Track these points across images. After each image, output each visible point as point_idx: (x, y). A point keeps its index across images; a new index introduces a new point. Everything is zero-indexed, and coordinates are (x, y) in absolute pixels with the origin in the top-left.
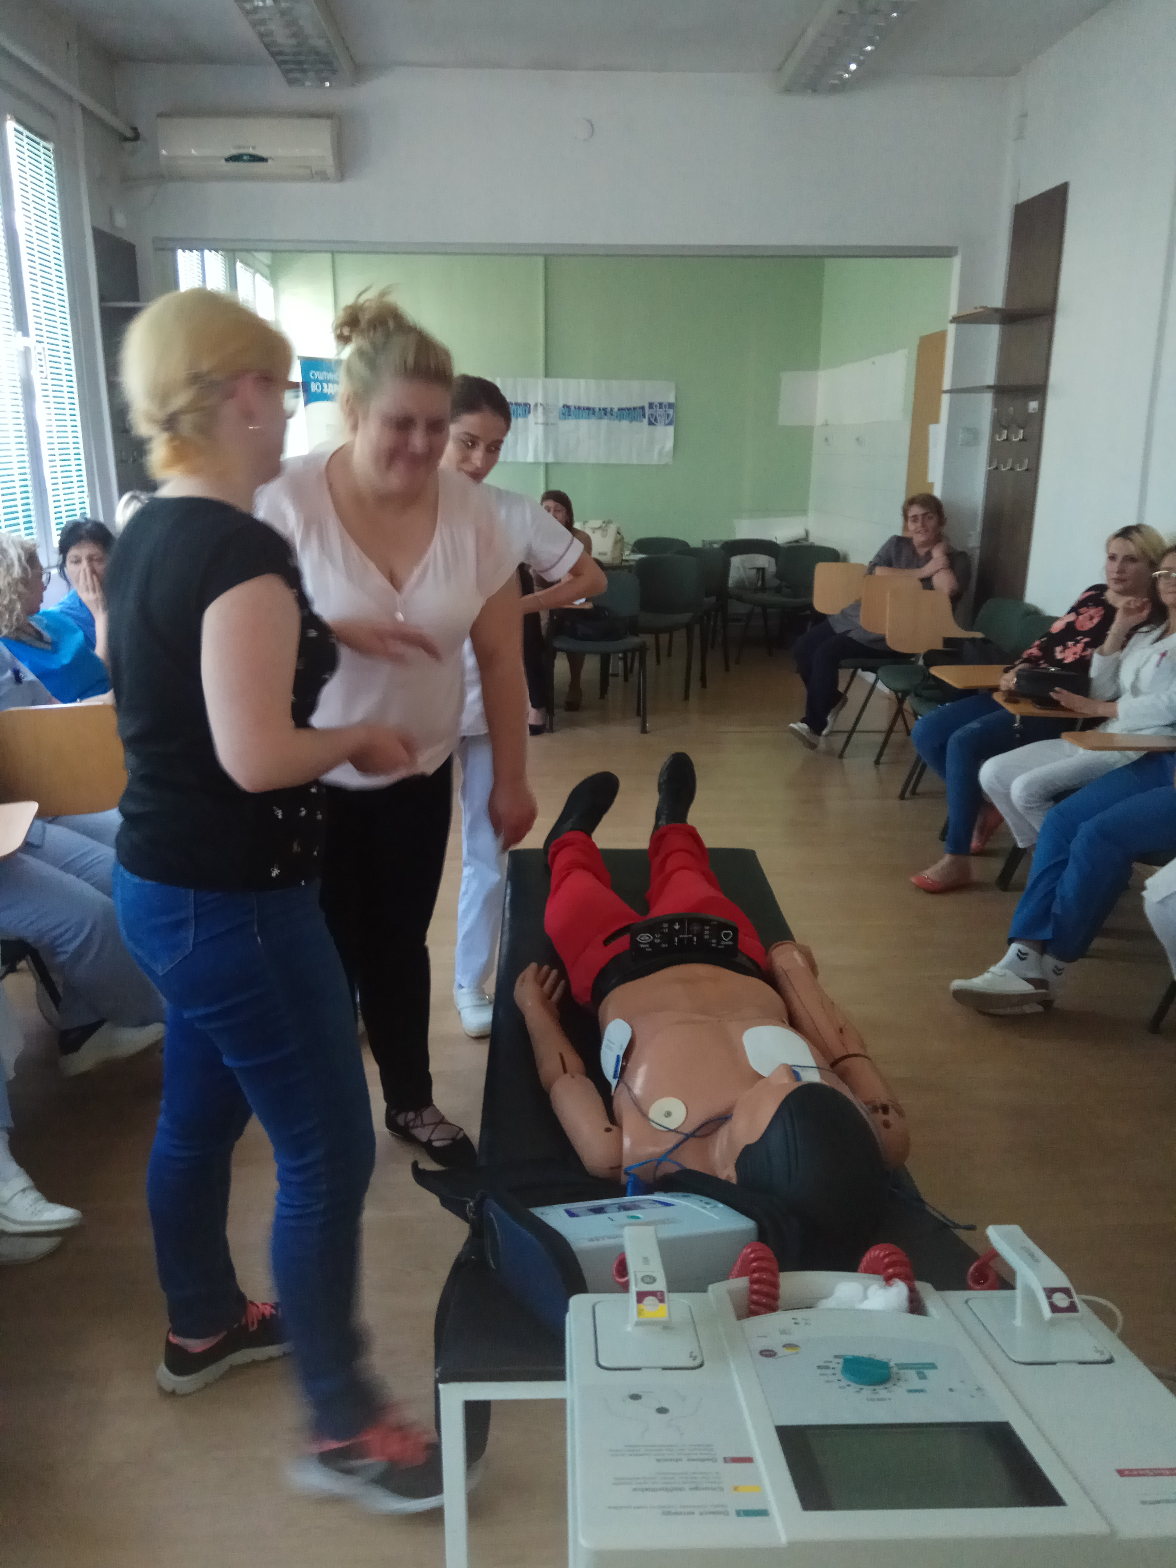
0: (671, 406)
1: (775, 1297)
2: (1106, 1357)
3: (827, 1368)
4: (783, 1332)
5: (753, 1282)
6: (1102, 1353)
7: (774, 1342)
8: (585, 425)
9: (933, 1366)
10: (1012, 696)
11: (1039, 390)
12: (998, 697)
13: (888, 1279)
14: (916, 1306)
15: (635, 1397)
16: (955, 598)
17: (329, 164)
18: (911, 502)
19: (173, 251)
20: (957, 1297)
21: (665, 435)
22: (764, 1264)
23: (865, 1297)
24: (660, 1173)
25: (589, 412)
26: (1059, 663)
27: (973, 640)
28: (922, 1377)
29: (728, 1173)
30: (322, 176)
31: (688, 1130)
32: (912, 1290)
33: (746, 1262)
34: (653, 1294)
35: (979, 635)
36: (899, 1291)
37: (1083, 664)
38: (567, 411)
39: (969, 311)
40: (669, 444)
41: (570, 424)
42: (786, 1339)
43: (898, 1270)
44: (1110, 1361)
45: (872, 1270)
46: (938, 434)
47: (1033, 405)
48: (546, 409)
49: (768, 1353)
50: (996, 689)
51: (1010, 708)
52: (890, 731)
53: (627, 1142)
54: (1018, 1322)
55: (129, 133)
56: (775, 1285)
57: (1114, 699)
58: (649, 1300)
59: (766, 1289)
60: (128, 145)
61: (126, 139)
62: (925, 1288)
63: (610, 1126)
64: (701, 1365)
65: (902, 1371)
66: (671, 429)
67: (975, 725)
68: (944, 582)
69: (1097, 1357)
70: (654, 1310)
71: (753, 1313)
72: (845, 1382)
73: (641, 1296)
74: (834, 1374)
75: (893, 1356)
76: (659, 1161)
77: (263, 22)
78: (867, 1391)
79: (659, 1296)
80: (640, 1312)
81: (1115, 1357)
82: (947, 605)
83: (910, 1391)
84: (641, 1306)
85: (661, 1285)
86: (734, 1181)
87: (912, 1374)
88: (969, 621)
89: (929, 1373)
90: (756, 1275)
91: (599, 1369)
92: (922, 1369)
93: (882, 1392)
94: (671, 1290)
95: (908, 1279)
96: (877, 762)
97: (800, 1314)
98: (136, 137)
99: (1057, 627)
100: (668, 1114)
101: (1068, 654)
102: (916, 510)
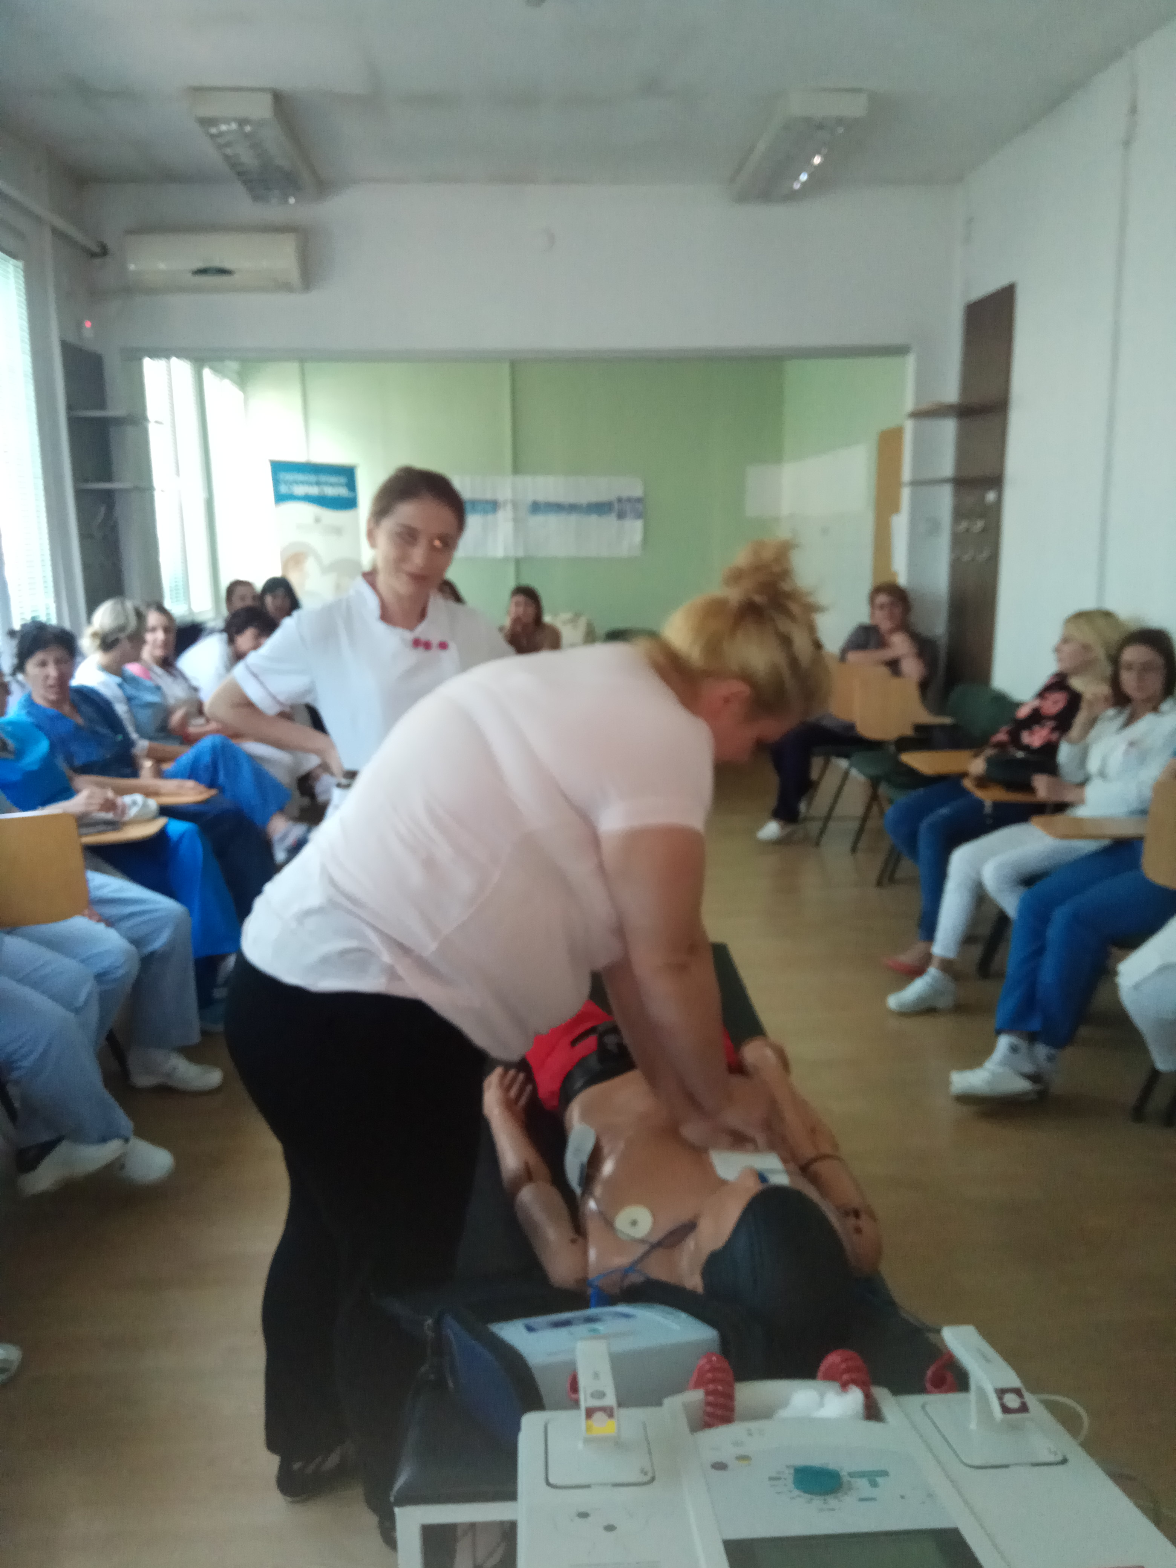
0: (639, 500)
1: (731, 1409)
2: (1059, 1458)
3: (779, 1479)
4: (736, 1444)
5: (708, 1393)
6: (1055, 1454)
7: (726, 1454)
8: (552, 522)
9: (884, 1473)
10: (982, 782)
11: (996, 481)
12: (968, 784)
13: (844, 1386)
14: (872, 1412)
15: (584, 1515)
16: (924, 686)
17: (294, 276)
18: (877, 590)
19: (140, 360)
20: (914, 1401)
21: (634, 529)
22: (719, 1375)
23: (821, 1405)
24: (627, 1282)
25: (557, 508)
26: (1027, 748)
27: (942, 727)
28: (874, 1484)
29: (694, 1282)
30: (286, 287)
31: (655, 1239)
32: (868, 1396)
33: (701, 1373)
34: (603, 1409)
35: (947, 720)
36: (855, 1397)
37: (1050, 750)
38: (536, 508)
39: (925, 406)
40: (638, 537)
41: (538, 520)
42: (741, 1451)
43: (854, 1376)
44: (1064, 1461)
45: (830, 1377)
46: (900, 524)
47: (991, 496)
48: (515, 505)
49: (720, 1466)
50: (964, 775)
51: (979, 794)
52: (865, 819)
53: (592, 1254)
54: (973, 1426)
55: (96, 249)
56: (730, 1397)
57: (1082, 784)
58: (599, 1416)
59: (721, 1400)
60: (97, 261)
61: (93, 255)
62: (881, 1394)
63: (575, 1236)
64: (653, 1479)
65: (853, 1480)
66: (638, 524)
67: (944, 811)
68: (912, 668)
69: (1051, 1458)
70: (604, 1426)
71: (708, 1425)
72: (796, 1492)
73: (590, 1413)
74: (785, 1485)
75: (845, 1466)
76: (626, 1272)
77: (228, 144)
78: (817, 1501)
79: (609, 1412)
80: (588, 1429)
81: (1068, 1457)
82: (913, 692)
83: (862, 1500)
84: (590, 1422)
85: (610, 1400)
86: (700, 1289)
87: (862, 1484)
88: (938, 705)
89: (879, 1480)
90: (711, 1387)
91: (548, 1488)
92: (873, 1477)
93: (832, 1502)
94: (620, 1404)
95: (865, 1386)
96: (854, 849)
97: (753, 1425)
98: (104, 251)
99: (1023, 713)
100: (634, 1223)
101: (1035, 738)
102: (882, 599)
